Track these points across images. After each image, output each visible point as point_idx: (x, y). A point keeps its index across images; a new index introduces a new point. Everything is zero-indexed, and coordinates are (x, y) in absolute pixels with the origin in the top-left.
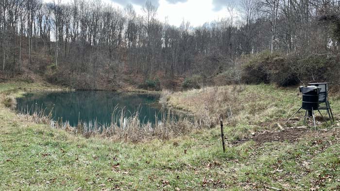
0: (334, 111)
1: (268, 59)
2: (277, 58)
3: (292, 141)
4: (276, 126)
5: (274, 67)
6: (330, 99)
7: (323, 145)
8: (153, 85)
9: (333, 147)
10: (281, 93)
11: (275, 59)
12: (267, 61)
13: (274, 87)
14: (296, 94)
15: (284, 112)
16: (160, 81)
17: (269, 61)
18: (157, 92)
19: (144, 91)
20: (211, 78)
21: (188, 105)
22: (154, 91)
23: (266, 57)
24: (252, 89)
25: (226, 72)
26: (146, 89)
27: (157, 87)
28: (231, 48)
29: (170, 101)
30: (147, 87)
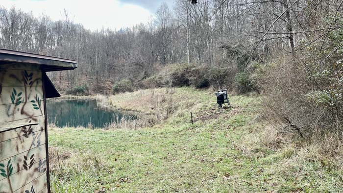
0: (231, 103)
2: (194, 69)
3: (216, 118)
4: (206, 113)
5: (192, 75)
6: (228, 97)
7: (228, 118)
8: (82, 90)
9: (231, 118)
10: (200, 93)
11: (193, 69)
12: (187, 70)
13: (193, 88)
14: (209, 93)
15: (207, 106)
16: (88, 86)
17: (189, 70)
18: (86, 97)
19: (73, 96)
20: (139, 81)
21: (134, 107)
22: (84, 96)
23: (186, 67)
24: (180, 91)
25: (153, 77)
26: (75, 95)
27: (86, 92)
28: (153, 55)
29: (114, 105)
30: (76, 93)
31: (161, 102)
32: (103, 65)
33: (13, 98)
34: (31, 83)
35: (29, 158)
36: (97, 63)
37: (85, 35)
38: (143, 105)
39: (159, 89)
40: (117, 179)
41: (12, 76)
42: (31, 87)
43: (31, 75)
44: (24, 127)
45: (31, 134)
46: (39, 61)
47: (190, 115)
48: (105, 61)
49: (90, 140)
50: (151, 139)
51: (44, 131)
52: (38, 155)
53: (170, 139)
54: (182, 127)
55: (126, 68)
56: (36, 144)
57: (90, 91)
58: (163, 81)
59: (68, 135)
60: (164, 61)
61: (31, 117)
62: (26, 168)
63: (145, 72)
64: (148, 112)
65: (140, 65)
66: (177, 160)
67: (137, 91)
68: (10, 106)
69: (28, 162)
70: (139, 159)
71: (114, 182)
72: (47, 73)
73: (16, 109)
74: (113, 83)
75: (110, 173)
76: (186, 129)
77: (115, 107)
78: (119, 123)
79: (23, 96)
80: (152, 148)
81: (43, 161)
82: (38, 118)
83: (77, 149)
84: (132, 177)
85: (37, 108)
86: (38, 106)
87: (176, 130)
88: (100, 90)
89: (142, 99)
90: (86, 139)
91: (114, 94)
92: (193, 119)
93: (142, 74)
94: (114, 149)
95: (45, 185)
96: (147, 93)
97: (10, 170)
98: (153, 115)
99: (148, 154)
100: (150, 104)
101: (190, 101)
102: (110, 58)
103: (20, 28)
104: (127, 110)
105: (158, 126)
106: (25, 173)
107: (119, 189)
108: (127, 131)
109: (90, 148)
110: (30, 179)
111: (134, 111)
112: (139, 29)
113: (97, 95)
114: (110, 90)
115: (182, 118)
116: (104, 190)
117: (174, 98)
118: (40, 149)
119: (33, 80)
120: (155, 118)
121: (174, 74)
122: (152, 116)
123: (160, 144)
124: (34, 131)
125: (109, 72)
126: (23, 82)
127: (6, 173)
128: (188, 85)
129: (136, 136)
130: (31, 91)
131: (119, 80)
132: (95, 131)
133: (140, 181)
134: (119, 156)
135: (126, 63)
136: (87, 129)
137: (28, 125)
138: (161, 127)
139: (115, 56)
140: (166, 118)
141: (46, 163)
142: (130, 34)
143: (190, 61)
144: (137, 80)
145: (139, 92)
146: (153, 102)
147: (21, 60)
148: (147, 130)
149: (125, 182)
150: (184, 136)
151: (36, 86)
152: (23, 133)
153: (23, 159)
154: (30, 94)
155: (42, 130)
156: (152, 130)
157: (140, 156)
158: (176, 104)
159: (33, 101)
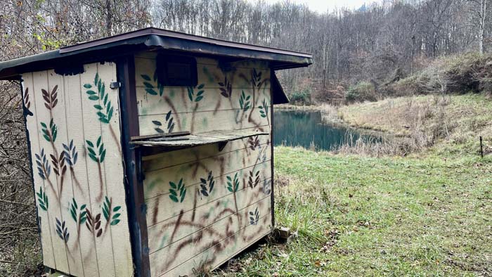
1: (478, 62)
5: (487, 73)
8: (302, 98)
11: (489, 63)
12: (478, 66)
13: (488, 97)
16: (311, 91)
17: (480, 66)
18: (308, 107)
19: (290, 106)
20: (387, 85)
21: (377, 123)
22: (304, 106)
23: (476, 60)
24: (460, 102)
25: (412, 77)
26: (293, 104)
27: (307, 100)
28: (414, 43)
29: (346, 120)
30: (294, 101)
31: (422, 119)
32: (333, 62)
33: (241, 102)
34: (260, 85)
35: (254, 175)
36: (324, 59)
37: (310, 18)
38: (391, 122)
39: (421, 98)
40: (354, 221)
41: (242, 76)
42: (259, 89)
43: (260, 74)
44: (250, 137)
45: (257, 147)
46: (271, 57)
47: (479, 142)
48: (336, 56)
49: (313, 165)
50: (403, 174)
51: (270, 144)
52: (263, 172)
53: (437, 177)
54: (460, 160)
55: (367, 64)
56: (262, 159)
57: (312, 99)
58: (429, 84)
59: (284, 156)
60: (433, 51)
61: (258, 126)
62: (251, 186)
63: (399, 70)
64: (399, 133)
65: (390, 59)
66: (450, 210)
67: (383, 99)
68: (238, 112)
69: (254, 179)
70: (384, 199)
71: (349, 223)
72: (276, 72)
73: (244, 116)
74: (346, 88)
75: (343, 211)
76: (468, 164)
77: (348, 122)
78: (354, 146)
79: (251, 100)
80: (406, 187)
81: (268, 180)
82: (264, 128)
83: (295, 176)
84: (376, 222)
85: (264, 116)
86: (265, 114)
87: (449, 164)
88: (326, 97)
89: (391, 111)
90: (308, 164)
91: (347, 104)
92: (484, 149)
93: (393, 74)
94: (346, 181)
95: (269, 209)
96: (399, 102)
97: (236, 185)
98: (408, 139)
99: (400, 195)
100: (404, 121)
101: (479, 118)
102: (344, 50)
103: (231, 17)
104: (365, 128)
105: (418, 155)
106: (250, 191)
107: (357, 234)
108: (365, 158)
109: (313, 176)
110: (255, 200)
111: (376, 130)
112: (393, 3)
113: (323, 105)
114: (341, 97)
115: (462, 145)
116: (336, 232)
117: (447, 112)
118: (266, 166)
119: (261, 81)
120: (412, 143)
121: (451, 73)
122: (406, 140)
123: (420, 182)
124: (260, 143)
125: (341, 71)
126: (251, 83)
127: (233, 188)
128: (477, 92)
129: (379, 166)
130: (259, 94)
131: (356, 84)
132: (320, 155)
133: (388, 229)
134: (355, 191)
135: (367, 57)
136: (309, 151)
137: (255, 135)
138: (422, 158)
139: (352, 47)
140: (430, 144)
141: (270, 183)
142: (377, 12)
143: (484, 49)
144: (384, 83)
145: (386, 101)
146: (408, 118)
147: (255, 56)
148: (396, 159)
149: (367, 227)
150: (465, 176)
151: (264, 89)
152: (250, 145)
153: (249, 175)
154: (258, 99)
155: (268, 143)
156: (406, 162)
157: (386, 196)
158: (452, 123)
159: (260, 107)
